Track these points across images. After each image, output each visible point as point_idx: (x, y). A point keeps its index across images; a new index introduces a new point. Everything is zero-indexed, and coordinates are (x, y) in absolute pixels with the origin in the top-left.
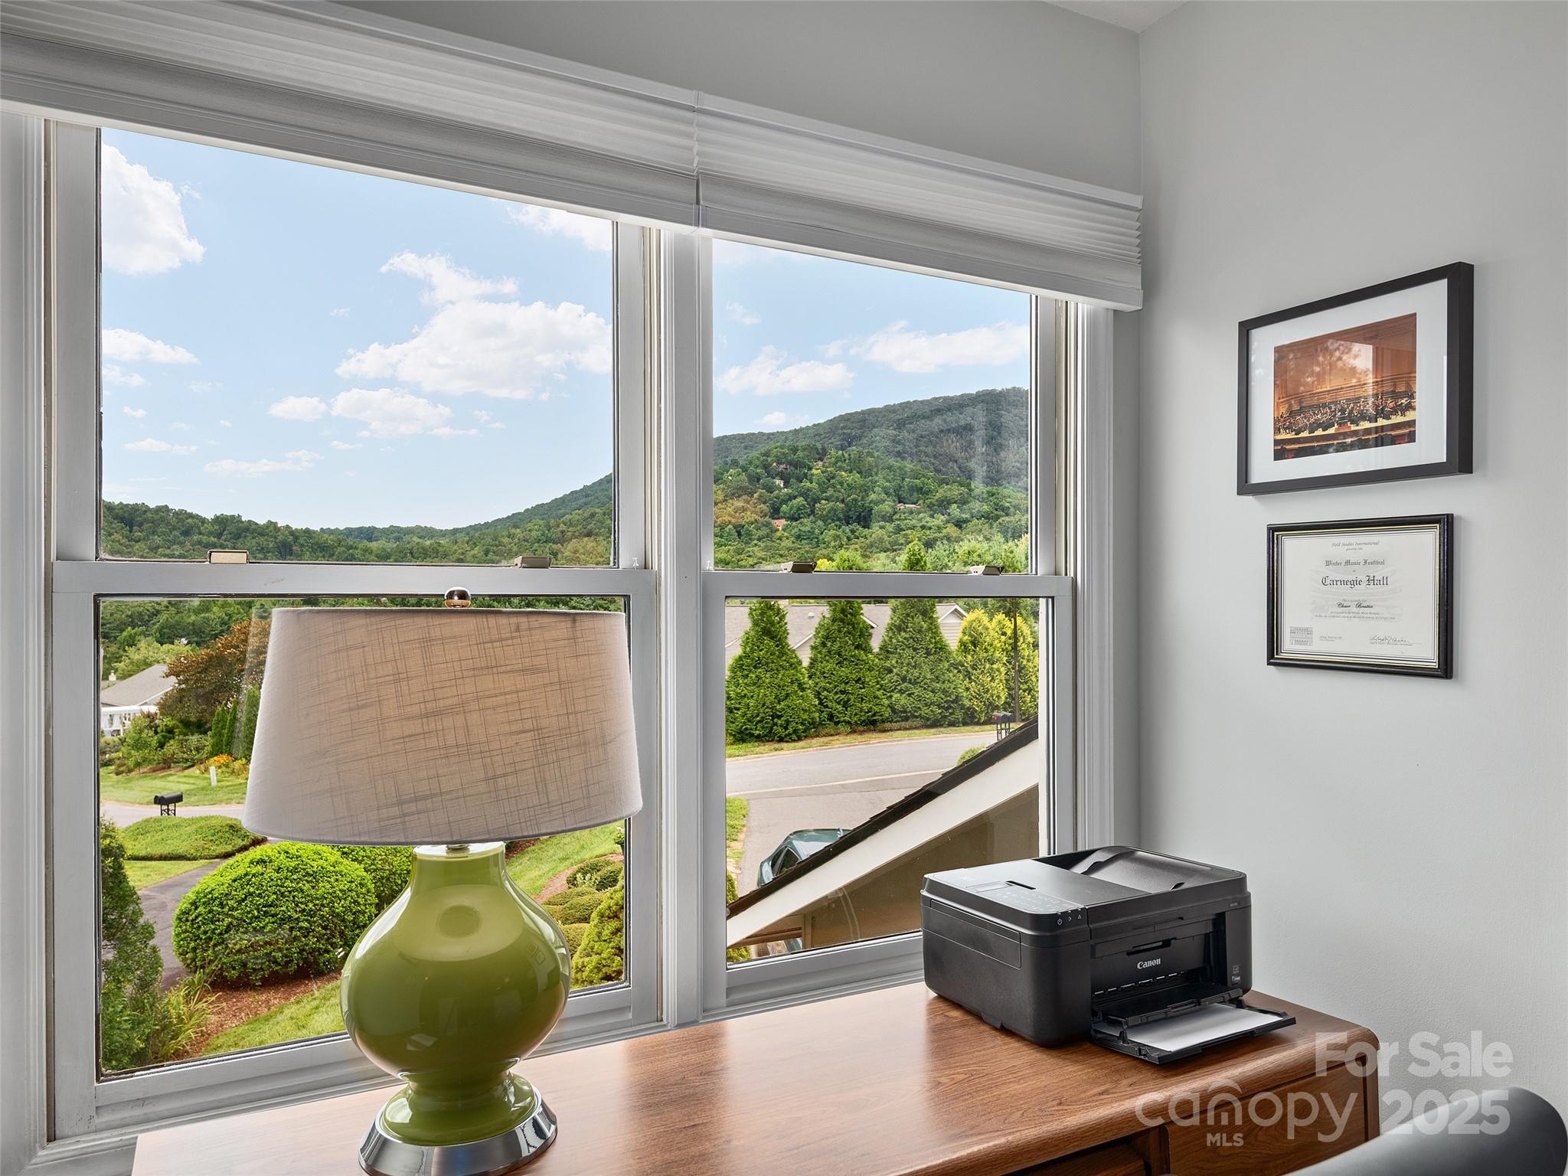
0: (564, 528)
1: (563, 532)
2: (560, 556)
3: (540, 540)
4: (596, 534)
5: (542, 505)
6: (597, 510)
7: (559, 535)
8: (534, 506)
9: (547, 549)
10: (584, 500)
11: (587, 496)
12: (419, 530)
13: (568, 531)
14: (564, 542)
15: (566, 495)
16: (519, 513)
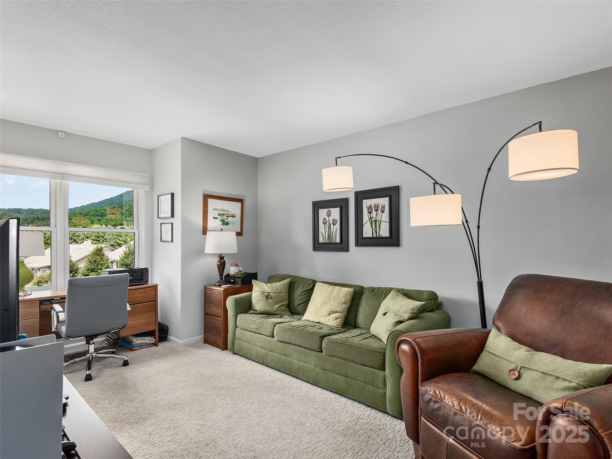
0: (103, 211)
1: (102, 213)
2: (101, 221)
3: (93, 215)
4: (116, 214)
5: (94, 203)
6: (117, 206)
7: (101, 214)
8: (91, 203)
9: (96, 218)
10: (111, 202)
11: (112, 201)
12: (42, 210)
13: (104, 213)
14: (103, 216)
15: (104, 200)
16: (85, 206)
